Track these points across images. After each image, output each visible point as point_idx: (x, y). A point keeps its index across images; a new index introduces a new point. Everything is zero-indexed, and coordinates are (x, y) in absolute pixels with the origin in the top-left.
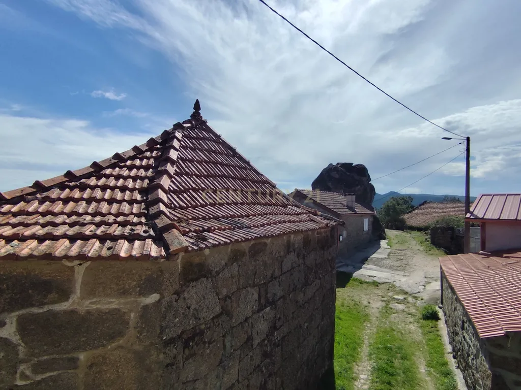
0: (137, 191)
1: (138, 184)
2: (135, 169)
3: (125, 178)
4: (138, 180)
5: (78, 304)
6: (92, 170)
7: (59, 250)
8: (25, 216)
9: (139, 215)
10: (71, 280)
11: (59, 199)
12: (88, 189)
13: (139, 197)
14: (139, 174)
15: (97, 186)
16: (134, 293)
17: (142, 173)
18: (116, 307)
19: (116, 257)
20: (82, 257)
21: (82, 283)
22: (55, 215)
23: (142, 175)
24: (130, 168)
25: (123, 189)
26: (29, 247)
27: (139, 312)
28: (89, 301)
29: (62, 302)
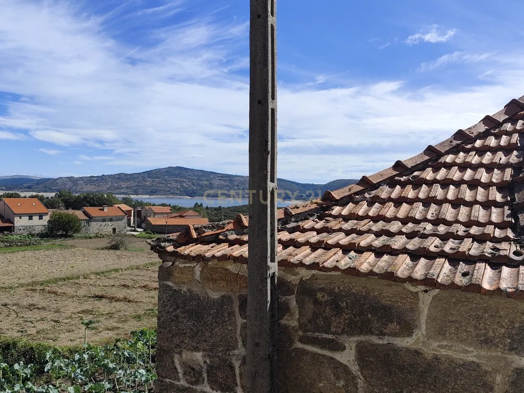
0: (495, 188)
1: (496, 176)
2: (489, 153)
3: (475, 168)
4: (496, 170)
5: (423, 343)
6: (427, 158)
7: (401, 269)
8: (355, 221)
9: (501, 226)
10: (414, 309)
11: (389, 199)
12: (424, 185)
13: (499, 197)
14: (496, 160)
15: (435, 181)
16: (501, 346)
17: (501, 157)
18: (475, 359)
19: (476, 288)
20: (429, 282)
21: (428, 316)
22: (388, 220)
23: (501, 162)
24: (481, 152)
25: (473, 184)
26: (367, 261)
27: (509, 376)
28: (437, 344)
29: (404, 336)
